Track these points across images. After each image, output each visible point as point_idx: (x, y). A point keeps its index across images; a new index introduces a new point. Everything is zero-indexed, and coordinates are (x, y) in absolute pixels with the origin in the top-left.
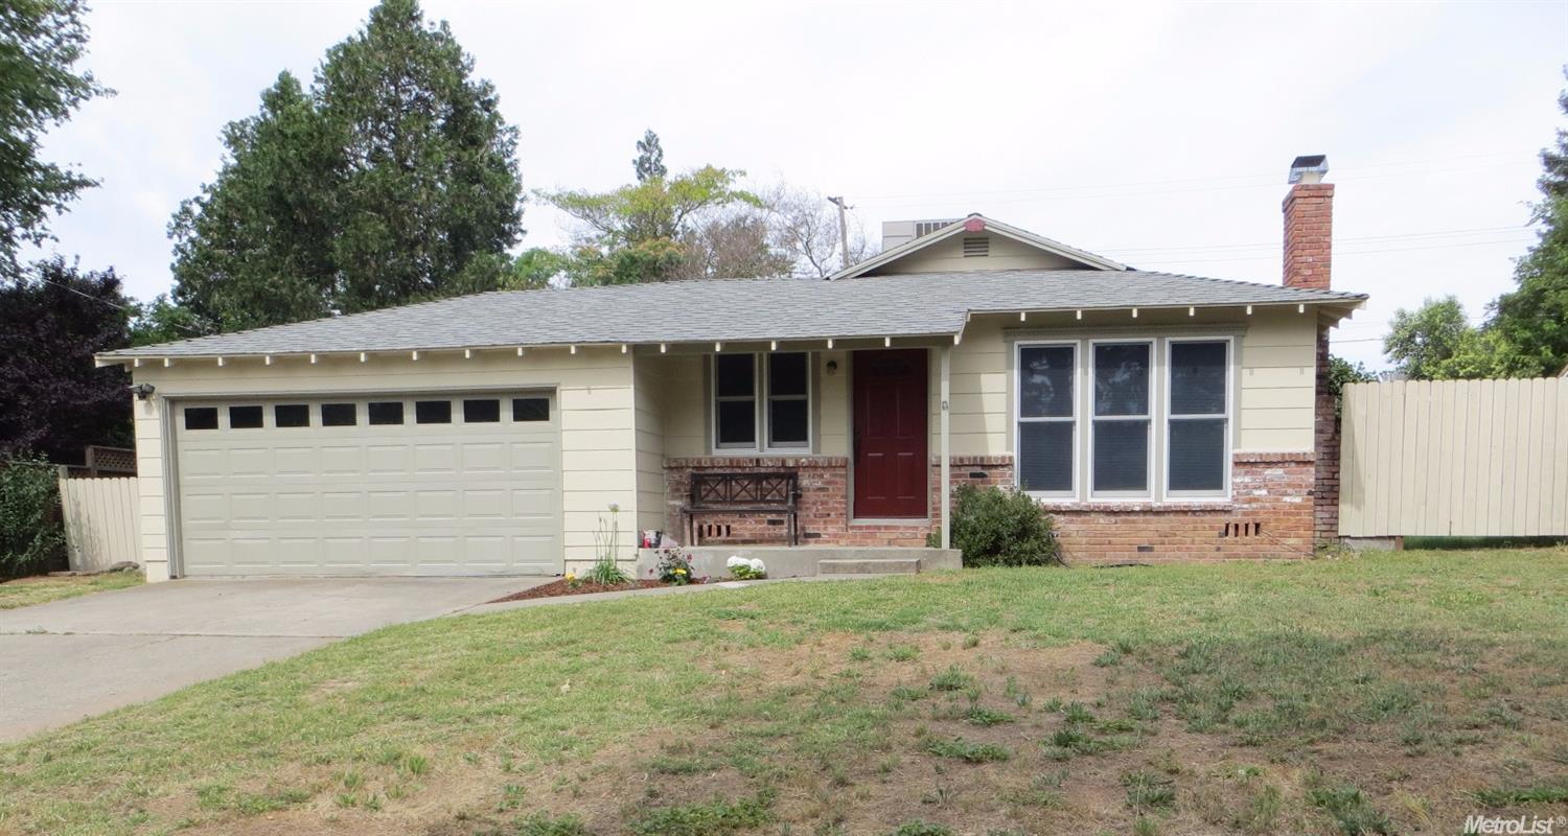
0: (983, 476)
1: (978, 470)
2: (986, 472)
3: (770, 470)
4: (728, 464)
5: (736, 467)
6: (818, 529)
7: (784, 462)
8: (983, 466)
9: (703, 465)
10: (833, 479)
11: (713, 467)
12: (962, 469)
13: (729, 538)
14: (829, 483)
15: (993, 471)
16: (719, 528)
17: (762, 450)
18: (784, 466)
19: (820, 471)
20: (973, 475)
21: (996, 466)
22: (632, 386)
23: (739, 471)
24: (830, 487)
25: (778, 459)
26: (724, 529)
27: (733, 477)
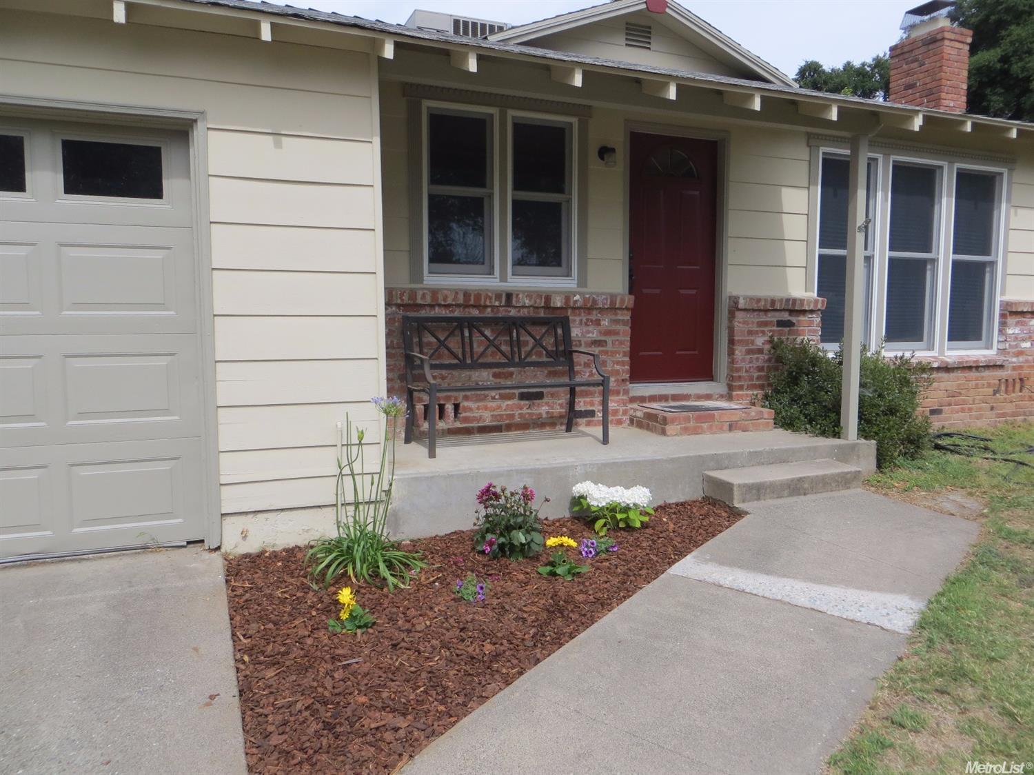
0: (789, 324)
1: (785, 316)
2: (794, 319)
3: (524, 313)
4: (461, 300)
5: (474, 306)
6: (592, 404)
7: (548, 299)
8: (792, 312)
9: (419, 301)
10: (614, 327)
11: (432, 306)
12: (770, 314)
13: (458, 425)
14: (609, 333)
15: (802, 318)
16: (442, 407)
17: (503, 278)
18: (547, 307)
19: (595, 315)
20: (781, 324)
21: (804, 312)
22: (377, 141)
23: (475, 313)
24: (609, 339)
25: (539, 295)
26: (449, 408)
27: (472, 324)
